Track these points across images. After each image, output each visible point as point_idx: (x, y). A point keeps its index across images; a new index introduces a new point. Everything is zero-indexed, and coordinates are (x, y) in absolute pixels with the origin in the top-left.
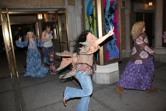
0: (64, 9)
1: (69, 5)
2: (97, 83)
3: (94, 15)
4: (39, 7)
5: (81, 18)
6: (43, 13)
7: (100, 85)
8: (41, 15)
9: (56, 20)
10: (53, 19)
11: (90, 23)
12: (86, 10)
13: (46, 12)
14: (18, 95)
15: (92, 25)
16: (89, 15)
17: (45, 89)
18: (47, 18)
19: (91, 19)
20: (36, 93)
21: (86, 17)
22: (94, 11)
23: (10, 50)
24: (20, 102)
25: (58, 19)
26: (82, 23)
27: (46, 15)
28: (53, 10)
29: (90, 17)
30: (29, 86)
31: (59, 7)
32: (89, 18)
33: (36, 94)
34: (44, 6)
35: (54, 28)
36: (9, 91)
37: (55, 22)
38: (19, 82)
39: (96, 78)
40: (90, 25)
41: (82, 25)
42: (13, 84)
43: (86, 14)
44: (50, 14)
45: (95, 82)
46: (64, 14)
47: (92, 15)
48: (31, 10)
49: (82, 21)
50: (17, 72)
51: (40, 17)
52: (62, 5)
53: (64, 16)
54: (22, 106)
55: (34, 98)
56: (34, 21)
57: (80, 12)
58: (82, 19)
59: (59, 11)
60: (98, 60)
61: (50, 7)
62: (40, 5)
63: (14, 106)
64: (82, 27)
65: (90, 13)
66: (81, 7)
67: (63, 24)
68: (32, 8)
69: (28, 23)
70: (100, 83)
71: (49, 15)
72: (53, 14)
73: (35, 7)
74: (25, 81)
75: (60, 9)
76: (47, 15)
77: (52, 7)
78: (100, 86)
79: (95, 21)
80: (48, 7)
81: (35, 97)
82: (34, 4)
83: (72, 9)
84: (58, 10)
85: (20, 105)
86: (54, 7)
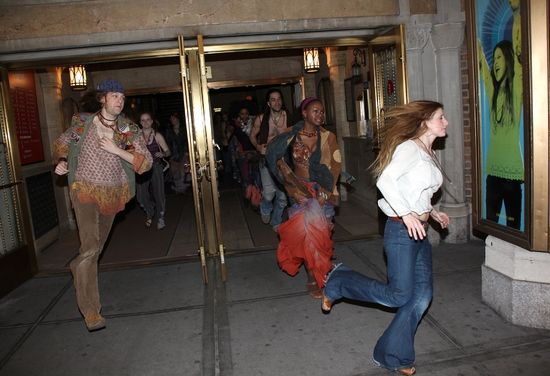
0: (394, 30)
1: (413, 12)
2: (515, 321)
3: (516, 43)
4: (306, 25)
5: (461, 57)
6: (321, 47)
7: (524, 329)
8: (316, 53)
9: (364, 70)
10: (356, 65)
11: (498, 79)
12: (479, 29)
13: (330, 43)
14: (216, 326)
15: (503, 85)
16: (494, 45)
17: (307, 317)
18: (337, 63)
19: (500, 63)
20: (274, 326)
21: (481, 56)
22: (517, 27)
23: (204, 171)
24: (217, 353)
25: (371, 67)
26: (463, 79)
27: (331, 51)
28: (356, 33)
29: (498, 52)
30: (254, 301)
31: (377, 21)
32: (491, 59)
33: (276, 332)
34: (323, 19)
35: (360, 99)
36: (191, 308)
37: (360, 76)
38: (224, 279)
39: (511, 300)
40: (497, 84)
41: (464, 87)
42: (206, 284)
43: (479, 41)
44: (345, 48)
45: (505, 313)
46: (394, 47)
47: (506, 46)
48: (278, 38)
49: (463, 72)
50: (221, 247)
51: (312, 60)
52: (387, 14)
53: (394, 54)
54: (221, 370)
55: (267, 345)
56: (294, 74)
57: (458, 36)
58: (462, 65)
59: (375, 36)
60: (522, 228)
61: (342, 23)
62: (307, 17)
63: (198, 365)
64: (464, 94)
65: (499, 38)
66: (462, 16)
67: (390, 82)
68: (281, 30)
69: (274, 82)
70: (525, 322)
71: (342, 52)
72: (356, 48)
73: (293, 27)
74: (245, 278)
75: (379, 30)
76: (335, 53)
77: (350, 23)
78: (525, 334)
79: (518, 68)
80: (335, 23)
81: (268, 342)
82: (289, 17)
83: (426, 28)
84: (371, 32)
85: (217, 364)
86: (359, 22)
